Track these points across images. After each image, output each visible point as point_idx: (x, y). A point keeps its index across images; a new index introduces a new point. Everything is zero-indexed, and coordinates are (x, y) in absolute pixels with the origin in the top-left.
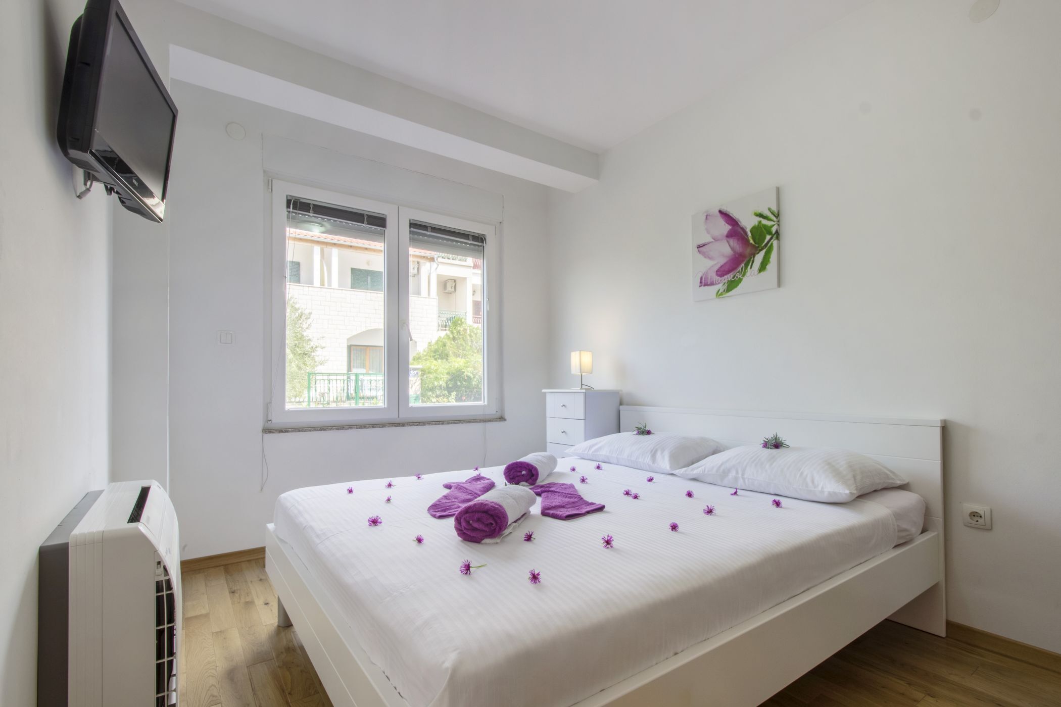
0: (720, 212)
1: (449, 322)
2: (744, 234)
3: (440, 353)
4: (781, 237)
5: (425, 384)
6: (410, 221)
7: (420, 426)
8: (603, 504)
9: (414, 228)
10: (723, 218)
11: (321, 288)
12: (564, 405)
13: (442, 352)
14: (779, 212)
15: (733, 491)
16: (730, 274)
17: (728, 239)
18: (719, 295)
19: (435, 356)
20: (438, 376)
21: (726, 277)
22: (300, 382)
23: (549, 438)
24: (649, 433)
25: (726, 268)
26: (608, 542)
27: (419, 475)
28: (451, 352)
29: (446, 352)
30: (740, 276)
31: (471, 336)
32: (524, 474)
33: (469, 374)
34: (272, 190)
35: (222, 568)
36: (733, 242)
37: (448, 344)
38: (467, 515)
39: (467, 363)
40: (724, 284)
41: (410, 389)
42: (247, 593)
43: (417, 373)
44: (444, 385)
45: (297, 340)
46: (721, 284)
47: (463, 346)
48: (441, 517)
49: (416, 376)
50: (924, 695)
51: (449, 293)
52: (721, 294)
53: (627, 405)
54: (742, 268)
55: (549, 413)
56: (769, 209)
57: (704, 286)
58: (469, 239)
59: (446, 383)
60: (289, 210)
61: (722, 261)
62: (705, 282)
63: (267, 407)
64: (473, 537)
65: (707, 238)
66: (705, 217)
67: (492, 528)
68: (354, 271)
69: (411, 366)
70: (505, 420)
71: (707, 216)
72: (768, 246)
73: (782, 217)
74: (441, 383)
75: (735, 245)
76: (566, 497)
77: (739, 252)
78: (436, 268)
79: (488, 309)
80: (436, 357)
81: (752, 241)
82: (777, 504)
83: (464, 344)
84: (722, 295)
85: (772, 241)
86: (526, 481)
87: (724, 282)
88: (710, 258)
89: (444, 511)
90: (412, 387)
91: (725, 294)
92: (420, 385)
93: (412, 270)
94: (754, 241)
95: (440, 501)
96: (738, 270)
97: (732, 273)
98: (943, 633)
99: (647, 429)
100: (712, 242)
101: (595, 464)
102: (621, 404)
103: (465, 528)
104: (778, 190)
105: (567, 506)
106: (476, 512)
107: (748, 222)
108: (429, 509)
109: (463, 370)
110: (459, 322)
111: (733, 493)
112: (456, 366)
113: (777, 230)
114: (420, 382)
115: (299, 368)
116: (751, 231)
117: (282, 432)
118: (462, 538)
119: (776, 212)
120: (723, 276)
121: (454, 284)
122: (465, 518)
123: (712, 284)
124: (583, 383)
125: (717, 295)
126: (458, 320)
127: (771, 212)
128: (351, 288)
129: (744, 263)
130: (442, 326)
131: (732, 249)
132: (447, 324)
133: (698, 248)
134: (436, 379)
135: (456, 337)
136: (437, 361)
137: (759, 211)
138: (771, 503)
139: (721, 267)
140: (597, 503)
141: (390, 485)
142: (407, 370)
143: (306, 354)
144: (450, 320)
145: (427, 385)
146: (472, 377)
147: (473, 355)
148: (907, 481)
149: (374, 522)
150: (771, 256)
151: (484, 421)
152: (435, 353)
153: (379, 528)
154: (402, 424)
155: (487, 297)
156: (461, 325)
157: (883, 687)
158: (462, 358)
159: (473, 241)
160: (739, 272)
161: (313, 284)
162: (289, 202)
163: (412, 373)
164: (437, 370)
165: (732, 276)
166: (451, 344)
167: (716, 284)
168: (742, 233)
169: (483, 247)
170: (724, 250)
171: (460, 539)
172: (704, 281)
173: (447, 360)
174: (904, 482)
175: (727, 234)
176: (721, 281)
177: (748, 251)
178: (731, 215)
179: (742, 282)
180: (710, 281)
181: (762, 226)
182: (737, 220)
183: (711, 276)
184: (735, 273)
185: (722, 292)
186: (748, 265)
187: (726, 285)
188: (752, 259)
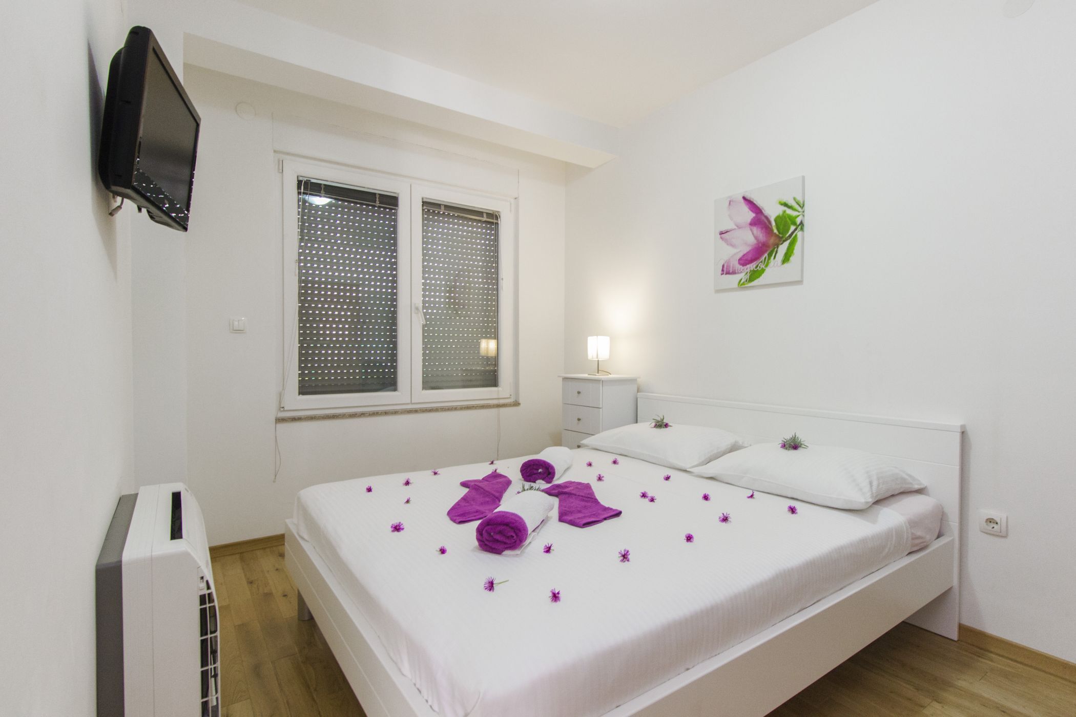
0: (744, 198)
2: (768, 223)
4: (805, 228)
6: (423, 199)
8: (619, 509)
9: (427, 207)
10: (747, 204)
12: (580, 392)
15: (750, 493)
16: (752, 264)
17: (752, 227)
18: (742, 285)
21: (748, 266)
24: (666, 426)
25: (749, 258)
26: (625, 557)
27: (435, 469)
30: (762, 266)
32: (540, 472)
34: (282, 171)
35: (237, 556)
36: (757, 231)
38: (489, 527)
40: (746, 274)
42: (265, 584)
46: (743, 274)
48: (460, 522)
50: (931, 701)
52: (743, 284)
53: (645, 392)
54: (765, 258)
56: (794, 199)
57: (726, 274)
58: (482, 217)
60: (299, 191)
61: (745, 249)
62: (726, 271)
64: (494, 548)
65: (729, 225)
66: (729, 202)
67: (514, 540)
70: (519, 406)
71: (730, 201)
72: (792, 237)
73: (806, 207)
75: (758, 234)
76: (585, 500)
77: (762, 241)
81: (775, 231)
82: (793, 510)
84: (744, 285)
85: (796, 232)
86: (543, 479)
87: (747, 271)
88: (733, 246)
91: (747, 284)
94: (778, 231)
95: (460, 503)
96: (760, 261)
97: (755, 263)
98: (955, 637)
99: (665, 421)
100: (735, 229)
101: (612, 458)
102: (638, 391)
104: (804, 178)
105: (584, 511)
106: (497, 525)
107: (772, 211)
108: (449, 513)
111: (750, 495)
113: (801, 221)
116: (775, 221)
117: (295, 421)
118: (483, 549)
119: (802, 203)
120: (746, 265)
122: (486, 530)
123: (734, 273)
124: (599, 369)
125: (739, 284)
127: (796, 202)
129: (768, 252)
131: (756, 238)
133: (720, 234)
137: (784, 200)
138: (786, 509)
139: (744, 255)
140: (614, 508)
141: (407, 482)
148: (925, 485)
149: (397, 528)
150: (795, 248)
151: (498, 406)
153: (402, 535)
154: (415, 410)
157: (891, 692)
159: (487, 218)
160: (762, 262)
162: (299, 183)
165: (755, 266)
167: (738, 273)
168: (766, 222)
170: (748, 238)
172: (726, 269)
174: (922, 486)
175: (751, 222)
176: (743, 270)
177: (772, 241)
178: (755, 202)
179: (765, 273)
180: (732, 269)
181: (786, 216)
182: (761, 208)
183: (733, 265)
184: (758, 263)
185: (744, 282)
186: (771, 256)
187: (749, 274)
188: (776, 250)
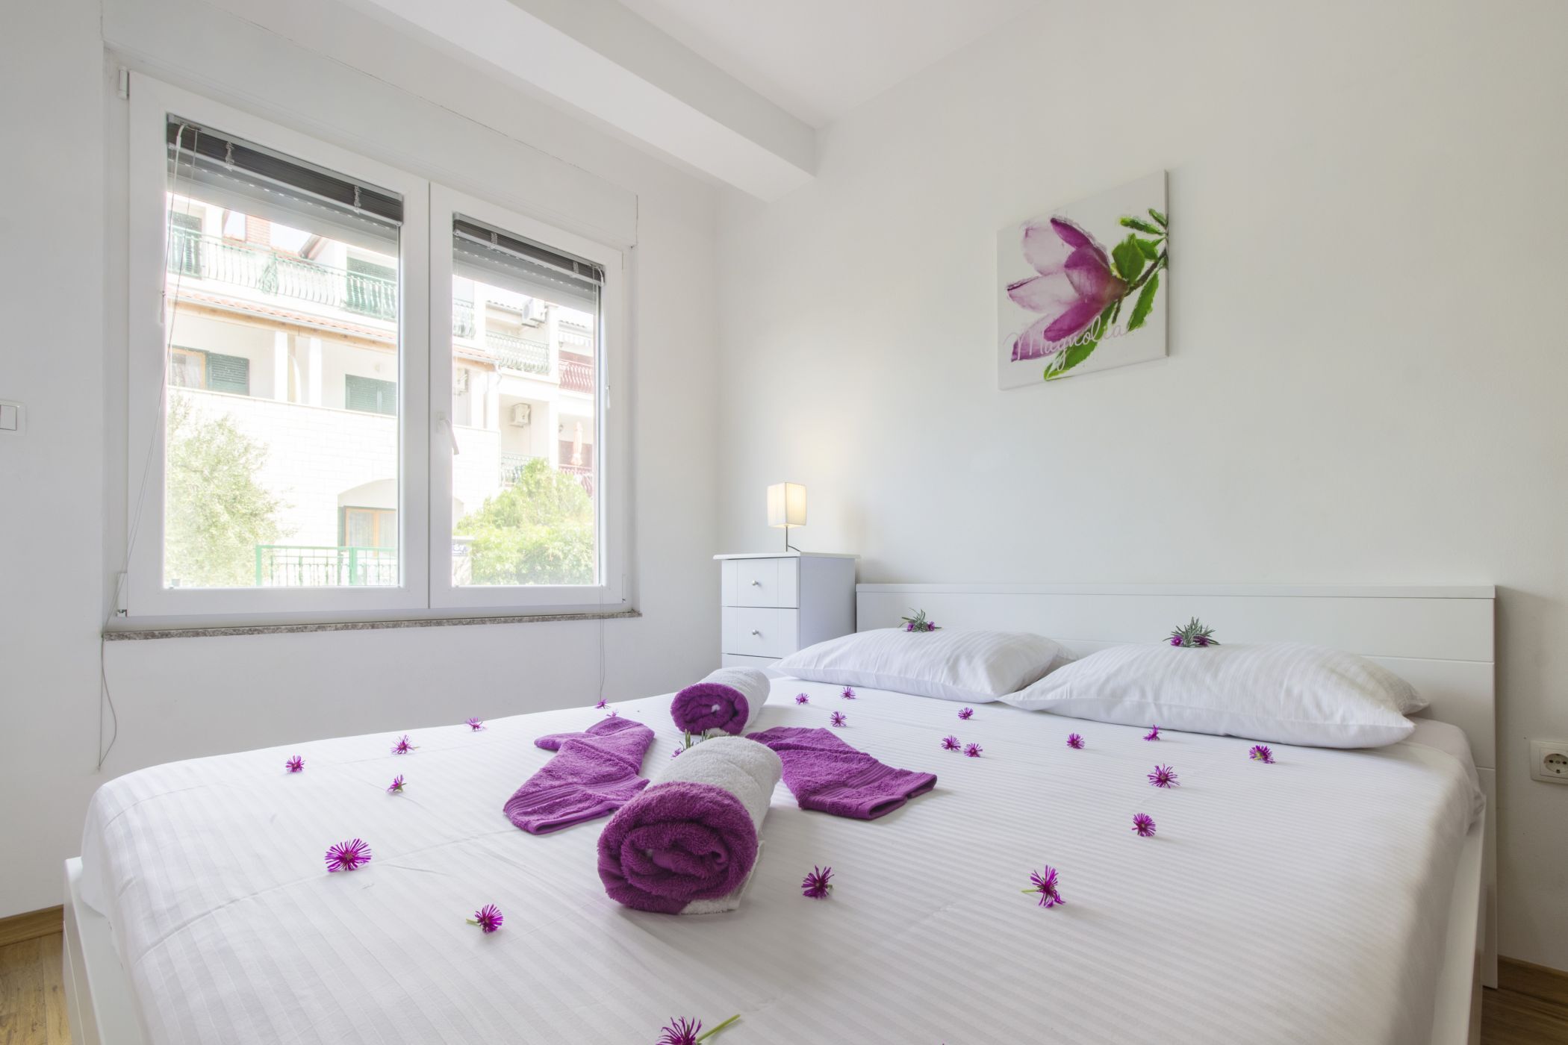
0: (1054, 222)
1: (519, 472)
2: (1100, 261)
3: (505, 517)
4: (1171, 263)
5: (480, 569)
6: (454, 213)
7: (473, 626)
8: (924, 771)
9: (462, 231)
10: (1060, 232)
11: (289, 405)
12: (757, 583)
13: (509, 516)
14: (1168, 217)
15: (1149, 732)
16: (1071, 336)
17: (1070, 272)
18: (1051, 375)
19: (497, 521)
20: (503, 555)
21: (1064, 340)
22: (244, 565)
23: (727, 646)
24: (930, 627)
25: (1065, 325)
26: (1047, 887)
27: (475, 721)
28: (524, 515)
29: (515, 515)
30: (1091, 338)
31: (559, 490)
32: (716, 712)
33: (557, 552)
34: (128, 95)
36: (1079, 276)
37: (520, 502)
38: (641, 832)
39: (553, 534)
40: (1061, 354)
41: (453, 577)
42: (34, 1024)
43: (465, 549)
44: (513, 569)
45: (238, 490)
46: (1055, 355)
47: (546, 505)
48: (543, 829)
49: (463, 553)
51: (518, 426)
52: (1055, 372)
53: (869, 582)
54: (1096, 323)
55: (727, 599)
56: (1151, 212)
57: (1021, 359)
58: (572, 269)
59: (516, 566)
60: (172, 146)
61: (1056, 312)
62: (1022, 352)
63: (115, 582)
64: (658, 897)
65: (1028, 272)
66: (1024, 233)
67: (717, 868)
68: (352, 381)
69: (454, 537)
70: (639, 615)
71: (1027, 231)
72: (1148, 280)
73: (1173, 227)
74: (507, 567)
75: (1082, 281)
76: (836, 759)
77: (1090, 294)
78: (498, 383)
79: (609, 406)
80: (499, 522)
81: (1115, 273)
82: (1264, 756)
83: (547, 503)
84: (1057, 374)
85: (1156, 269)
86: (721, 727)
87: (1061, 349)
88: (1034, 308)
89: (550, 810)
90: (455, 574)
91: (1061, 372)
92: (470, 570)
93: (457, 385)
94: (1120, 271)
95: (537, 785)
96: (1088, 327)
97: (1076, 333)
99: (926, 619)
100: (1038, 278)
101: (842, 689)
102: (857, 581)
103: (632, 872)
104: (1167, 175)
105: (851, 782)
106: (665, 822)
107: (1108, 238)
108: (508, 808)
109: (546, 546)
110: (539, 466)
111: (1148, 736)
112: (534, 539)
113: (1165, 250)
114: (469, 564)
115: (243, 540)
116: (1114, 254)
117: (153, 636)
118: (619, 900)
119: (1165, 218)
120: (1059, 339)
121: (528, 412)
122: (633, 843)
123: (1037, 355)
124: (789, 544)
125: (1045, 376)
126: (538, 463)
127: (1154, 217)
128: (347, 408)
129: (1101, 313)
130: (507, 480)
131: (1077, 288)
132: (516, 475)
133: (1009, 290)
134: (499, 559)
135: (534, 490)
136: (501, 529)
137: (1131, 215)
138: (1248, 756)
139: (1055, 322)
140: (916, 769)
141: (403, 747)
142: (447, 543)
143: (256, 515)
144: (521, 470)
145: (482, 570)
146: (562, 557)
147: (562, 521)
149: (347, 859)
150: (1154, 299)
151: (602, 617)
152: (497, 517)
153: (361, 875)
154: (439, 622)
155: (606, 383)
156: (543, 471)
158: (543, 525)
159: (580, 273)
160: (1089, 330)
161: (273, 398)
162: (172, 130)
163: (456, 548)
164: (500, 544)
165: (1076, 339)
166: (524, 502)
167: (1045, 354)
168: (1097, 258)
169: (600, 288)
170: (1061, 292)
171: (615, 903)
172: (1022, 349)
173: (518, 527)
175: (1067, 261)
176: (1053, 349)
177: (1109, 290)
178: (1075, 226)
179: (1095, 350)
180: (1032, 350)
181: (1136, 244)
182: (1086, 235)
183: (1035, 341)
184: (1082, 333)
185: (1056, 369)
186: (1108, 317)
187: (1064, 355)
188: (1116, 306)
